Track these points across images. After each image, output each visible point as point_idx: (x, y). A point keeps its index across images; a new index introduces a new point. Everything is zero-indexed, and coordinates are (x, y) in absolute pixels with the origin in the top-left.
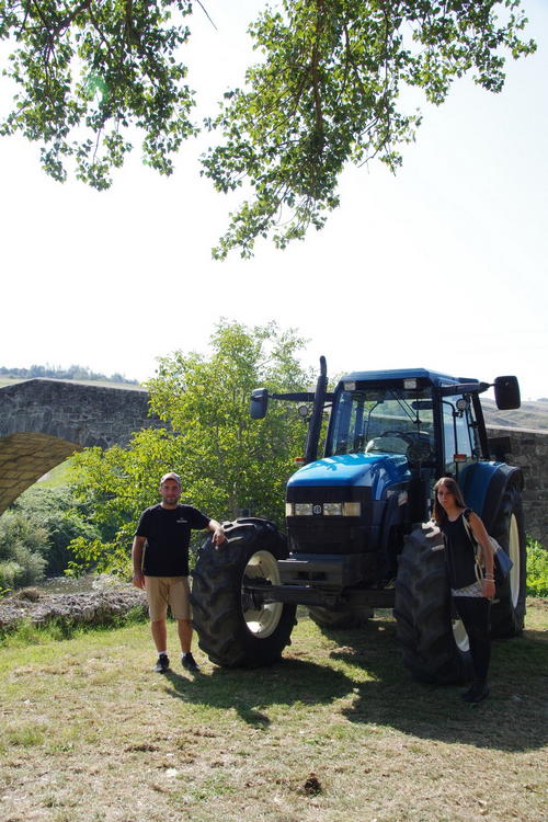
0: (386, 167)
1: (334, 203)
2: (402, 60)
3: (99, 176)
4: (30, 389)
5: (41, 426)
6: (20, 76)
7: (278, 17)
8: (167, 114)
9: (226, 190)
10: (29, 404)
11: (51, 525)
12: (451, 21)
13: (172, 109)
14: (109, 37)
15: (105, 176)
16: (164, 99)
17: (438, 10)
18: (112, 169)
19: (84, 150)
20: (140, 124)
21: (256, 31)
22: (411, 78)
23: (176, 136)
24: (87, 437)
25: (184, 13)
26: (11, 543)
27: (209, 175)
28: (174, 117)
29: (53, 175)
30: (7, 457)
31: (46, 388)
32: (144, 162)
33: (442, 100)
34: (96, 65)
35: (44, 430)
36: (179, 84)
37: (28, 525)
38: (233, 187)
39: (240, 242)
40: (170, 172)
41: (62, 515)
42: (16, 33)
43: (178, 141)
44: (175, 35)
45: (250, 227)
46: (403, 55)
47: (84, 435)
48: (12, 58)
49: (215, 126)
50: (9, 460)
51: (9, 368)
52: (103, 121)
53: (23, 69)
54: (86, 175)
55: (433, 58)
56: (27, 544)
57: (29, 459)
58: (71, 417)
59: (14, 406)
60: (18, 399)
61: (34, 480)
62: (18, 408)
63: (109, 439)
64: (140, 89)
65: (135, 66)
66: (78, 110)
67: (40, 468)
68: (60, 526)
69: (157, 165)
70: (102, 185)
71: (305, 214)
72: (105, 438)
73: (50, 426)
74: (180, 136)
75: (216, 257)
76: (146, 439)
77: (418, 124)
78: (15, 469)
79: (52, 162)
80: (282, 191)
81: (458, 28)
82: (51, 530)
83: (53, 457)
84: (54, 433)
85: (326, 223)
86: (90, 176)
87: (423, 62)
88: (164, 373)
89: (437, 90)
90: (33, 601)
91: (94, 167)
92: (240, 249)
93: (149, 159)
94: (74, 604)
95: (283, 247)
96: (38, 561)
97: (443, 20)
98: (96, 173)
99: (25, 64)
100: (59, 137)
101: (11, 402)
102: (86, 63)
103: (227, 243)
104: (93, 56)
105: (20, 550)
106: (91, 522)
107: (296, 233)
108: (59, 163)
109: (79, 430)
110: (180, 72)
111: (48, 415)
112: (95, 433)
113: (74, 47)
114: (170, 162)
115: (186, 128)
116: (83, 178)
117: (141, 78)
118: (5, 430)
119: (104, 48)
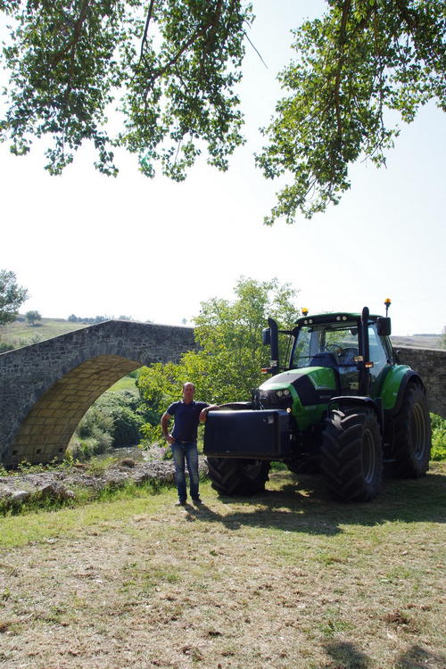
0: (374, 165)
1: (346, 186)
2: (385, 93)
3: (178, 171)
4: (109, 327)
5: (116, 350)
6: (127, 110)
7: (298, 67)
8: (225, 129)
9: (272, 178)
10: (108, 336)
11: (115, 415)
12: (419, 67)
13: (228, 126)
14: (186, 82)
15: (182, 171)
16: (222, 123)
17: (409, 60)
18: (186, 167)
19: (169, 154)
20: (205, 138)
21: (283, 77)
22: (392, 105)
23: (231, 144)
24: (146, 357)
25: (236, 66)
26: (91, 427)
27: (261, 166)
28: (230, 131)
29: (146, 174)
30: (94, 371)
31: (119, 326)
32: (209, 162)
33: (412, 120)
34: (177, 99)
35: (118, 353)
36: (234, 109)
37: (100, 415)
38: (278, 175)
39: (286, 213)
40: (226, 169)
41: (121, 409)
42: (127, 84)
43: (233, 148)
44: (232, 78)
45: (291, 202)
46: (387, 89)
47: (143, 357)
48: (122, 100)
49: (267, 132)
50: (94, 373)
51: (82, 318)
52: (183, 134)
53: (129, 106)
54: (169, 172)
55: (406, 92)
56: (101, 427)
57: (107, 372)
58: (135, 344)
59: (98, 338)
60: (101, 333)
61: (109, 386)
62: (101, 340)
64: (207, 114)
65: (204, 98)
66: (163, 131)
67: (113, 379)
68: (120, 416)
69: (217, 164)
70: (180, 179)
71: (327, 195)
72: (157, 358)
73: (121, 351)
74: (234, 144)
75: (268, 223)
76: (190, 357)
77: (397, 135)
78: (98, 379)
79: (146, 164)
80: (311, 178)
81: (424, 71)
82: (115, 418)
83: (121, 371)
84: (124, 355)
85: (340, 201)
86: (172, 172)
87: (400, 94)
88: (206, 312)
89: (409, 113)
90: (131, 467)
91: (174, 167)
92: (284, 217)
93: (211, 161)
94: (159, 469)
95: (310, 218)
96: (108, 438)
97: (414, 67)
98: (175, 171)
99: (130, 103)
100: (151, 148)
101: (96, 335)
102: (169, 100)
103: (277, 213)
104: (174, 95)
105: (96, 430)
106: (138, 414)
107: (320, 208)
108: (150, 165)
109: (140, 353)
110: (236, 101)
111: (120, 343)
112: (150, 354)
113: (163, 91)
114: (227, 161)
115: (238, 139)
116: (167, 174)
117: (208, 106)
118: (93, 353)
119: (183, 90)
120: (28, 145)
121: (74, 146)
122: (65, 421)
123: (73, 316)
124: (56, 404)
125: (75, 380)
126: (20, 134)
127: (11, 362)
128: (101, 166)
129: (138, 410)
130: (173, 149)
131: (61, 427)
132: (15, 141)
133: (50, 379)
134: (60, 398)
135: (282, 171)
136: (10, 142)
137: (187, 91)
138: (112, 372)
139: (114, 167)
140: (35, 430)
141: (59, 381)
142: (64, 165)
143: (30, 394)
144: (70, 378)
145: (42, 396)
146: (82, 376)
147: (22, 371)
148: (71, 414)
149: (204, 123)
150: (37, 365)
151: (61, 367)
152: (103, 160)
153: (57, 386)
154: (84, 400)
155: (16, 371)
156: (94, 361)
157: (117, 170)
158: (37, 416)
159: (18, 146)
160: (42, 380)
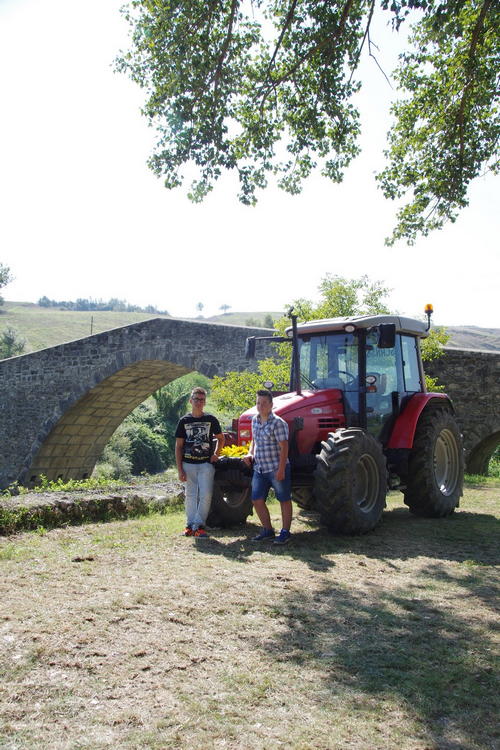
1: (464, 203)
5: (164, 354)
8: (342, 141)
9: (393, 198)
10: (153, 338)
11: (129, 434)
13: (345, 138)
15: (297, 183)
16: (339, 136)
18: (302, 180)
23: (347, 156)
24: (200, 363)
30: (131, 379)
31: (167, 325)
32: (323, 174)
35: (166, 358)
38: (399, 196)
39: (407, 235)
40: (340, 180)
43: (349, 160)
45: (409, 225)
47: (198, 362)
50: (132, 382)
51: (58, 301)
52: (301, 148)
54: (284, 184)
56: (115, 449)
57: (147, 380)
58: (188, 348)
59: (141, 340)
60: (144, 334)
61: (145, 399)
62: (144, 341)
63: (219, 365)
64: (322, 124)
67: (152, 388)
68: (137, 435)
69: (332, 176)
70: (294, 191)
72: (215, 364)
73: (171, 355)
74: (350, 156)
75: (389, 245)
78: (135, 389)
82: (131, 439)
83: (163, 379)
84: (174, 360)
86: (287, 185)
92: (404, 240)
93: (326, 173)
95: (426, 235)
96: (125, 463)
98: (292, 184)
101: (138, 336)
103: (397, 235)
105: (111, 454)
106: (158, 433)
107: (437, 225)
109: (194, 358)
111: (169, 346)
112: (208, 361)
114: (342, 174)
115: (354, 150)
116: (282, 187)
117: (325, 117)
118: (134, 357)
119: (297, 97)
120: (180, 180)
121: (214, 175)
122: (91, 441)
123: (45, 298)
124: (83, 420)
125: (109, 390)
126: (172, 169)
127: (28, 368)
128: (244, 198)
129: (158, 428)
130: (290, 163)
131: (87, 447)
132: (169, 176)
133: (79, 389)
134: (90, 411)
135: (404, 193)
136: (164, 177)
137: (302, 98)
138: (152, 380)
139: (253, 198)
140: (57, 452)
141: (91, 392)
142: (206, 194)
143: (53, 407)
144: (103, 387)
145: (69, 409)
146: (116, 385)
147: (42, 378)
148: (100, 430)
149: (321, 134)
150: (62, 372)
151: (93, 374)
152: (246, 193)
153: (88, 397)
154: (116, 414)
155: (34, 378)
156: (135, 367)
157: (255, 200)
158: (60, 434)
159: (170, 181)
160: (68, 390)
